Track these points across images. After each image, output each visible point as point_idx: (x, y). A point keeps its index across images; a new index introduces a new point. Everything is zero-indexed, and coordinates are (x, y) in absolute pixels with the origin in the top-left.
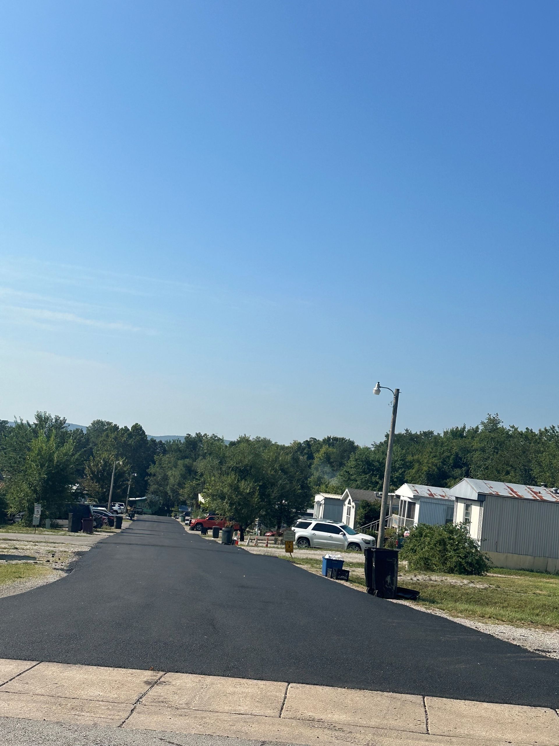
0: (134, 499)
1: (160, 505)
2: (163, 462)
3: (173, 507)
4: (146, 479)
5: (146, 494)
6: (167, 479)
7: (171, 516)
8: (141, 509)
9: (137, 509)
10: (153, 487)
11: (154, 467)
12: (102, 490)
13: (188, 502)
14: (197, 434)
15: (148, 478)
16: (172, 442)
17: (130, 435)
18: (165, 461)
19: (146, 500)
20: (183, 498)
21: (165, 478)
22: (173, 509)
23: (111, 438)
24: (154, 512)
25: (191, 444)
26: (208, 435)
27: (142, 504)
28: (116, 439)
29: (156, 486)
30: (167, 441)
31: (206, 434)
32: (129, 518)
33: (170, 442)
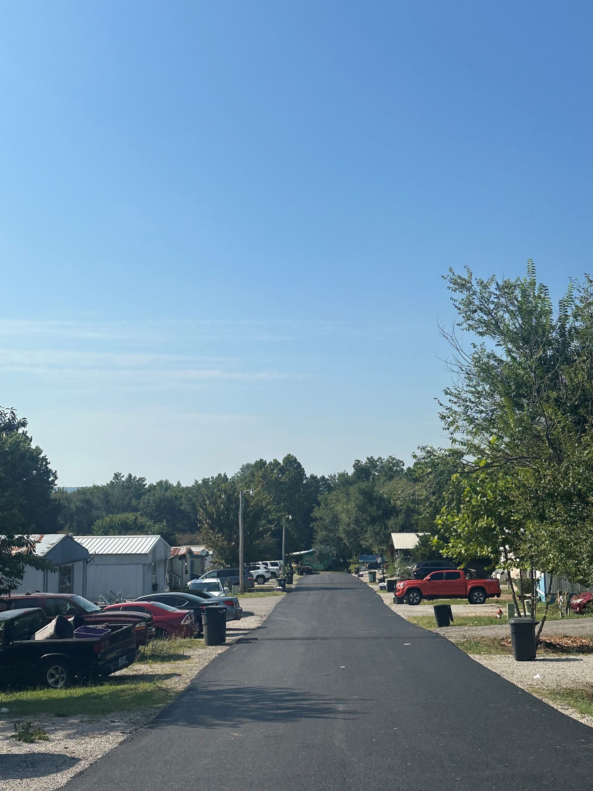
0: (298, 553)
1: (333, 557)
2: (329, 502)
3: (350, 557)
4: (311, 525)
5: (313, 545)
6: (337, 522)
7: (350, 572)
8: (310, 565)
9: (305, 565)
10: (320, 535)
11: (319, 510)
12: (229, 544)
13: (376, 549)
14: (368, 459)
15: (313, 524)
16: (337, 476)
17: (282, 470)
18: (332, 500)
19: (314, 552)
20: (366, 543)
21: (335, 520)
22: (350, 560)
23: (258, 477)
24: (327, 567)
25: (362, 473)
26: (384, 459)
27: (311, 559)
28: (264, 477)
29: (324, 533)
30: (331, 476)
31: (380, 458)
32: (281, 588)
33: (335, 476)
